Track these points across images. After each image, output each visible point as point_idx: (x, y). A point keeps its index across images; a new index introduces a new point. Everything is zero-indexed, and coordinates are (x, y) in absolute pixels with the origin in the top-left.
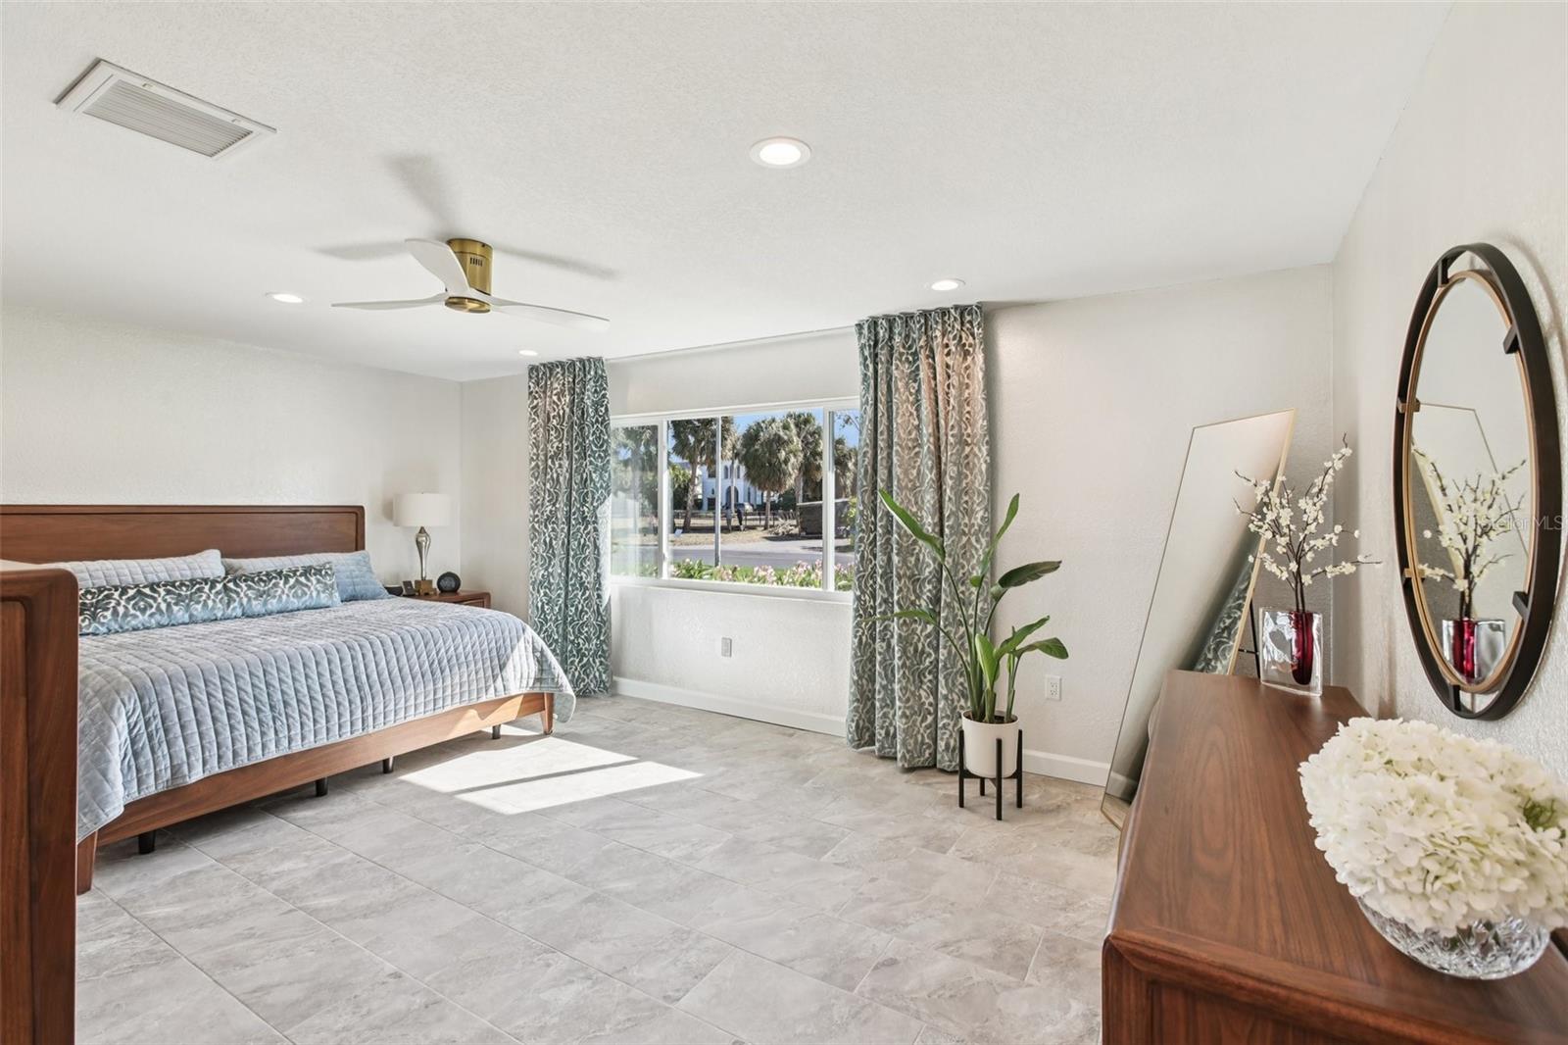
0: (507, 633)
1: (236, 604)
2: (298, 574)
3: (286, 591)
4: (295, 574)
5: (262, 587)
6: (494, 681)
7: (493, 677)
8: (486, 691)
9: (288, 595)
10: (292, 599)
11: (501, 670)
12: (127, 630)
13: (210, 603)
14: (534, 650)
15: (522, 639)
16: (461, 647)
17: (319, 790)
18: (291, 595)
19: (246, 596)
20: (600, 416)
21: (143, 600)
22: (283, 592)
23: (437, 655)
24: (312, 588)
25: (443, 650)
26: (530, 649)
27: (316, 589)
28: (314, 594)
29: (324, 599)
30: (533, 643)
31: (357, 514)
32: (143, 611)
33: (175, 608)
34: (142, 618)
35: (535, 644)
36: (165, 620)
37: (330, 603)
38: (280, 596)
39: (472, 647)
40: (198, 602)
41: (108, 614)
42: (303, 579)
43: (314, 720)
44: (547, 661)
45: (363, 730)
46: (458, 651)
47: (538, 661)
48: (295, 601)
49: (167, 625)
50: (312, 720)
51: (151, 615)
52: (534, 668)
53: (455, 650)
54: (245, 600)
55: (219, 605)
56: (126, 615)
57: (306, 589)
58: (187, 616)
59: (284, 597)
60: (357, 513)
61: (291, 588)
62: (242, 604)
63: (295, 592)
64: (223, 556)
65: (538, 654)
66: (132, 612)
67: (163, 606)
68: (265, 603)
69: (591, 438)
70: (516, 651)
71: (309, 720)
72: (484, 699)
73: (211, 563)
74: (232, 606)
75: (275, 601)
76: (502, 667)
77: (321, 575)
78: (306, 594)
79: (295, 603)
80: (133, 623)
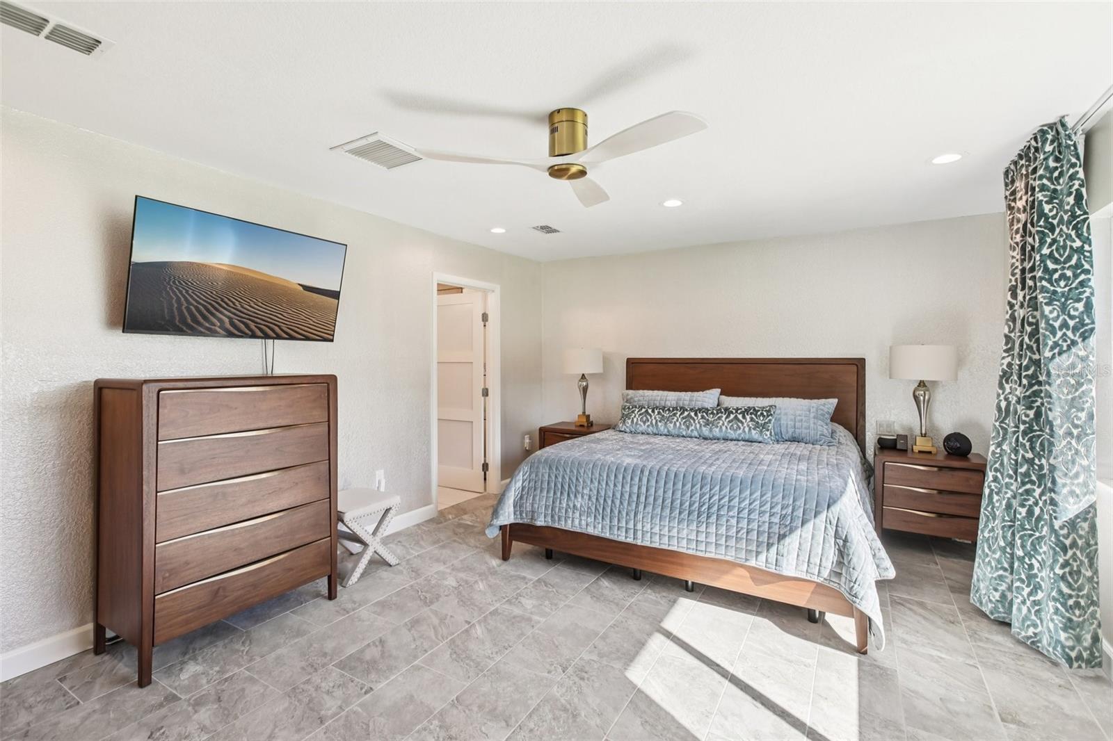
0: (801, 502)
1: (693, 428)
2: (739, 412)
3: (726, 424)
4: (736, 412)
5: (711, 418)
6: (768, 550)
7: (768, 544)
8: (757, 556)
9: (726, 428)
10: (729, 430)
11: (779, 542)
12: (639, 433)
13: (678, 424)
14: (837, 535)
15: (823, 516)
16: (737, 499)
17: (635, 576)
18: (728, 428)
19: (699, 423)
20: (1065, 212)
21: (646, 416)
22: (723, 424)
23: (709, 500)
24: (745, 425)
25: (716, 497)
26: (832, 533)
27: (748, 426)
28: (747, 429)
29: (755, 434)
30: (837, 526)
31: (857, 366)
32: (644, 423)
33: (660, 424)
34: (643, 428)
35: (840, 529)
36: (655, 431)
37: (761, 439)
38: (721, 427)
39: (750, 504)
40: (671, 422)
41: (630, 421)
42: (740, 417)
43: (603, 516)
44: (848, 555)
45: (634, 539)
46: (732, 504)
47: (839, 550)
48: (732, 432)
49: (658, 434)
50: (601, 515)
51: (648, 426)
52: (831, 555)
53: (730, 501)
54: (698, 426)
55: (683, 427)
56: (637, 423)
57: (740, 425)
58: (666, 430)
59: (724, 428)
60: (859, 365)
61: (729, 422)
62: (696, 428)
63: (732, 426)
64: (721, 394)
65: (841, 543)
66: (640, 422)
67: (654, 422)
68: (711, 430)
69: (1046, 251)
70: (810, 526)
71: (599, 515)
72: (752, 563)
73: (710, 397)
74: (690, 429)
75: (717, 430)
76: (782, 537)
77: (756, 415)
78: (740, 428)
79: (732, 434)
80: (641, 429)
